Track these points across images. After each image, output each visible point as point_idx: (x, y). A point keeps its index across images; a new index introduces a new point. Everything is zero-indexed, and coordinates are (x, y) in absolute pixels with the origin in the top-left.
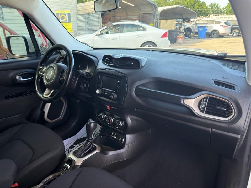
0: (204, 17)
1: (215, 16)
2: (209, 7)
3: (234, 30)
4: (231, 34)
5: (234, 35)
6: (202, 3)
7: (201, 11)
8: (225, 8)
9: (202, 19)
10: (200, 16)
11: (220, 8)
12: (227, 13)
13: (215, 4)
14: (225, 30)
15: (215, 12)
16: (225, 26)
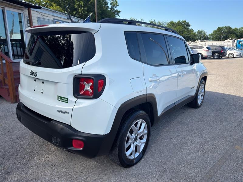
0: (192, 42)
1: (202, 41)
2: (197, 33)
3: (215, 54)
4: (212, 56)
5: (215, 58)
6: (190, 30)
7: (189, 37)
8: (211, 35)
9: (190, 44)
10: (189, 41)
11: (206, 34)
12: (213, 39)
13: (202, 31)
14: (207, 53)
15: (202, 38)
16: (207, 50)
